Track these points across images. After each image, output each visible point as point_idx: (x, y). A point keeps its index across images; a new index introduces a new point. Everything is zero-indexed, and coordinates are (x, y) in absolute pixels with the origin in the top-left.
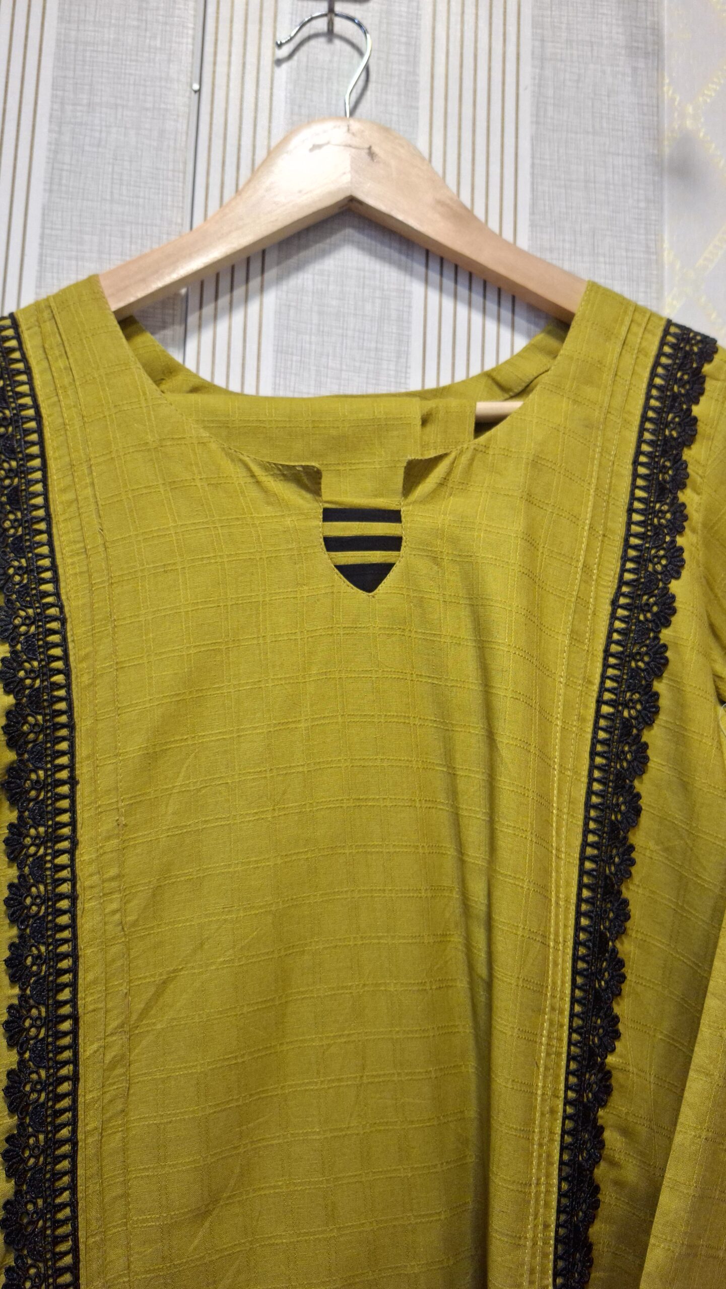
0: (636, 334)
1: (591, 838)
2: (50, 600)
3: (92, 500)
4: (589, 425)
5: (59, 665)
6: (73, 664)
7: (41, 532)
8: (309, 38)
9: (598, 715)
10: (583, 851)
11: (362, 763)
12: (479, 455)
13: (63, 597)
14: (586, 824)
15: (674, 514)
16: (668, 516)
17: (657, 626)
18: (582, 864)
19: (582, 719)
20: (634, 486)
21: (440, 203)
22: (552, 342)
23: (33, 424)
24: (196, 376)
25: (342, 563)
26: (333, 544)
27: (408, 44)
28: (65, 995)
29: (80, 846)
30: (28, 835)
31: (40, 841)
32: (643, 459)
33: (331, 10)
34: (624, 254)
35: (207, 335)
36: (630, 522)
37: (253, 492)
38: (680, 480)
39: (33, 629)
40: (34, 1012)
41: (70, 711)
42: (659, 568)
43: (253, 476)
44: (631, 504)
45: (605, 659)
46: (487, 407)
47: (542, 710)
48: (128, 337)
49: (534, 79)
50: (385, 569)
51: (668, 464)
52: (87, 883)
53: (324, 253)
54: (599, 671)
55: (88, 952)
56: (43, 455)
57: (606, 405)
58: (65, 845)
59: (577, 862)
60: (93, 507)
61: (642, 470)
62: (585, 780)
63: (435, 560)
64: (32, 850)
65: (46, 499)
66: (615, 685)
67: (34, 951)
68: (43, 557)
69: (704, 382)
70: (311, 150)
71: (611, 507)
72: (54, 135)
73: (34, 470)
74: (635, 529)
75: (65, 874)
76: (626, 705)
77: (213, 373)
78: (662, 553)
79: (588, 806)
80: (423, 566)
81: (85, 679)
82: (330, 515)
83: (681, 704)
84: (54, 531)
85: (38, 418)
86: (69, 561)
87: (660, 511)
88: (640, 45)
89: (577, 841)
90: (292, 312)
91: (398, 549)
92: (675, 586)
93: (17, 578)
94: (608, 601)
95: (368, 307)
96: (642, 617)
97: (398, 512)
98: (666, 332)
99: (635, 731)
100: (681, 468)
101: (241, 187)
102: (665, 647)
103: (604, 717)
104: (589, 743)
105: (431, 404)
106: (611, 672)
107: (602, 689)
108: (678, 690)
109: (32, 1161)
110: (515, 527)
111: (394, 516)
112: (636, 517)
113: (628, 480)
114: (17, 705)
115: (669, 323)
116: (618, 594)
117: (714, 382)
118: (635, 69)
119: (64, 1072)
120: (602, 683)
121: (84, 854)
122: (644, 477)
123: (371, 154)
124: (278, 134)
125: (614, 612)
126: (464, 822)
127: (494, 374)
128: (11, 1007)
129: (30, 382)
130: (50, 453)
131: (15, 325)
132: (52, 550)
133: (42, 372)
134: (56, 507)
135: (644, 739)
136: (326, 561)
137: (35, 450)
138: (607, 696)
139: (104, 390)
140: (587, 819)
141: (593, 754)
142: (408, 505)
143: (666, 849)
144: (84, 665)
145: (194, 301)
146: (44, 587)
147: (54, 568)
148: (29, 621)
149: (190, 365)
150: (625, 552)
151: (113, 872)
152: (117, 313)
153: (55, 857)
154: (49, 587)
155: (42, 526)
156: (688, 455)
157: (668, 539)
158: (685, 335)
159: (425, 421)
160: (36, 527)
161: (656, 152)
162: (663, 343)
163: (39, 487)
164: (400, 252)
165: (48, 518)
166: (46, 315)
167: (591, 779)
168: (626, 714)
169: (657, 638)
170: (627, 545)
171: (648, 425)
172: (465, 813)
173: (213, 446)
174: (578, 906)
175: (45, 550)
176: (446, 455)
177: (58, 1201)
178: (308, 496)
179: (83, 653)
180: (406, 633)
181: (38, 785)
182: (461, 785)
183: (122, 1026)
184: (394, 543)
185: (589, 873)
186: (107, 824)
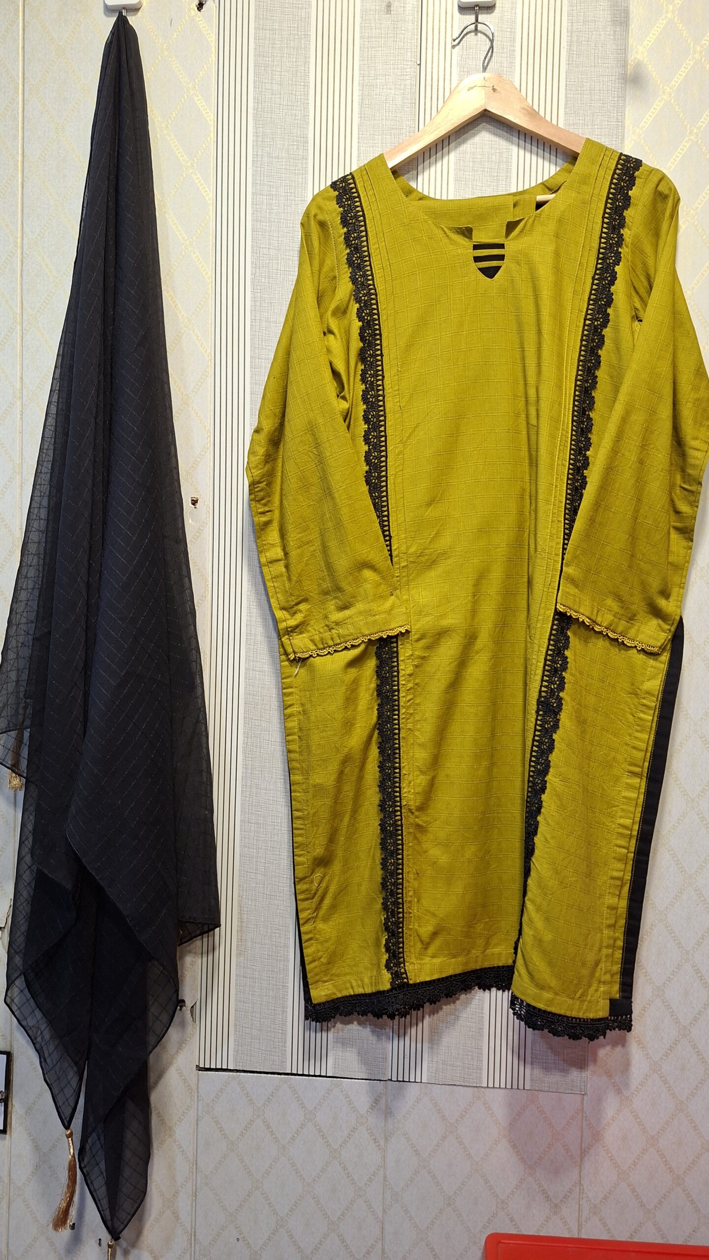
0: (606, 161)
1: (580, 373)
2: (371, 287)
3: (385, 247)
4: (584, 202)
5: (375, 311)
6: (380, 312)
7: (367, 261)
8: (467, 34)
9: (585, 325)
10: (576, 377)
11: (487, 347)
12: (537, 218)
13: (376, 286)
14: (578, 367)
15: (618, 239)
16: (616, 239)
17: (610, 285)
18: (576, 383)
19: (577, 326)
20: (603, 227)
21: (524, 109)
22: (570, 166)
23: (362, 218)
24: (422, 194)
25: (481, 267)
26: (477, 259)
27: (511, 32)
28: (382, 429)
29: (385, 378)
30: (368, 374)
31: (371, 376)
32: (607, 215)
33: (477, 20)
34: (607, 123)
35: (426, 173)
36: (600, 243)
37: (446, 240)
38: (622, 224)
39: (366, 298)
40: (372, 433)
41: (380, 329)
42: (611, 261)
43: (445, 233)
44: (601, 235)
45: (589, 302)
46: (540, 198)
47: (560, 322)
48: (395, 179)
49: (568, 42)
50: (498, 268)
51: (617, 217)
52: (388, 392)
53: (474, 135)
54: (586, 306)
55: (389, 416)
56: (366, 231)
57: (591, 193)
58: (380, 378)
59: (574, 381)
60: (385, 250)
61: (606, 220)
62: (578, 350)
63: (518, 263)
64: (369, 379)
65: (368, 248)
66: (592, 312)
67: (372, 413)
68: (368, 271)
69: (635, 180)
70: (468, 90)
71: (593, 237)
72: (361, 92)
73: (363, 237)
74: (602, 245)
75: (380, 388)
76: (596, 320)
77: (429, 192)
78: (613, 255)
79: (579, 361)
80: (513, 266)
81: (385, 317)
82: (476, 247)
83: (617, 317)
84: (371, 260)
85: (364, 215)
86: (377, 272)
87: (613, 237)
88: (618, 19)
89: (574, 374)
90: (461, 162)
91: (503, 260)
92: (617, 268)
93: (360, 279)
94: (591, 278)
95: (494, 157)
96: (604, 283)
97: (503, 245)
98: (620, 159)
99: (599, 330)
100: (622, 219)
101: (439, 109)
102: (612, 294)
103: (587, 325)
104: (580, 336)
105: (518, 198)
106: (591, 307)
107: (587, 314)
108: (616, 311)
109: (374, 481)
110: (551, 248)
111: (502, 246)
112: (603, 240)
113: (600, 224)
114: (363, 325)
115: (621, 154)
116: (595, 274)
117: (640, 180)
118: (615, 31)
119: (382, 454)
120: (587, 311)
121: (387, 381)
122: (607, 223)
123: (494, 90)
124: (454, 83)
125: (593, 282)
126: (527, 368)
127: (545, 183)
128: (365, 431)
129: (360, 201)
130: (368, 229)
131: (353, 178)
132: (371, 268)
133: (364, 197)
134: (372, 251)
135: (603, 333)
136: (474, 266)
137: (363, 228)
138: (589, 317)
139: (387, 202)
140: (578, 365)
141: (582, 340)
142: (507, 241)
143: (611, 377)
144: (384, 312)
145: (421, 160)
146: (369, 282)
147: (372, 275)
148: (365, 295)
149: (420, 189)
150: (598, 255)
151: (397, 388)
152: (391, 169)
153: (377, 382)
154: (370, 282)
155: (367, 259)
156: (626, 213)
157: (615, 249)
158: (628, 159)
159: (515, 206)
160: (365, 259)
161: (623, 72)
162: (618, 163)
163: (365, 243)
164: (507, 132)
165: (369, 256)
166: (364, 172)
167: (581, 350)
168: (596, 323)
169: (609, 291)
170: (599, 253)
171: (609, 201)
172: (527, 365)
173: (430, 222)
174: (574, 398)
175: (368, 268)
176: (523, 219)
177: (382, 494)
178: (467, 240)
179: (384, 307)
180: (506, 295)
181: (371, 356)
182: (527, 354)
183: (401, 441)
184: (501, 258)
185: (579, 386)
186: (394, 371)
